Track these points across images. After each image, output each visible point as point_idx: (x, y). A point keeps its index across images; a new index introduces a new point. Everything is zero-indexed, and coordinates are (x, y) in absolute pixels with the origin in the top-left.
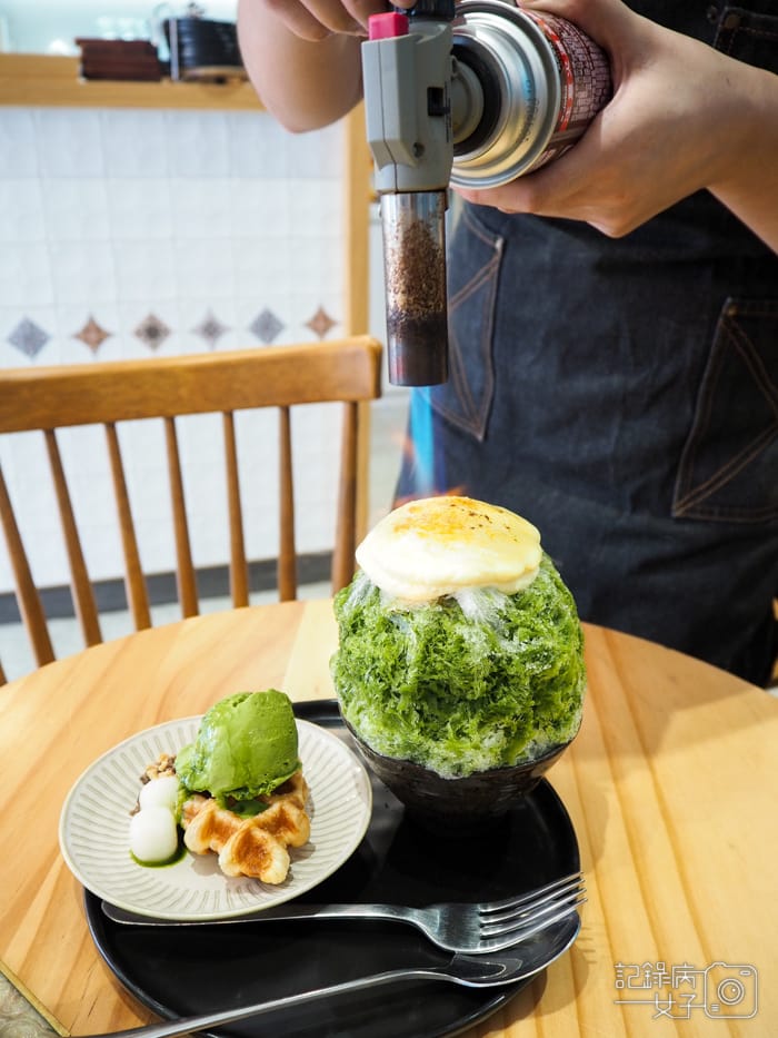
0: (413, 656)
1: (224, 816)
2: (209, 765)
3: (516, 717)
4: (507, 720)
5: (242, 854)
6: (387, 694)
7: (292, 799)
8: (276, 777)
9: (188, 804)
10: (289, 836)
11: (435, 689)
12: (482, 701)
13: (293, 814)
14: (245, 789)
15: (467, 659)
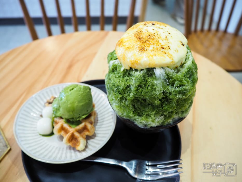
0: (133, 88)
1: (66, 126)
2: (61, 109)
3: (169, 112)
4: (165, 113)
5: (71, 140)
6: (122, 99)
7: (89, 121)
8: (84, 115)
9: (56, 119)
10: (87, 133)
11: (140, 100)
12: (157, 106)
13: (89, 126)
14: (73, 118)
15: (153, 92)
